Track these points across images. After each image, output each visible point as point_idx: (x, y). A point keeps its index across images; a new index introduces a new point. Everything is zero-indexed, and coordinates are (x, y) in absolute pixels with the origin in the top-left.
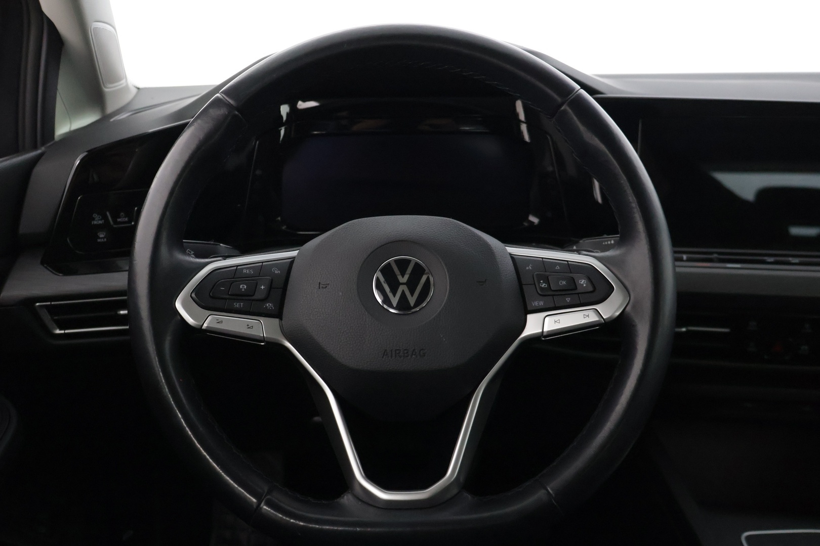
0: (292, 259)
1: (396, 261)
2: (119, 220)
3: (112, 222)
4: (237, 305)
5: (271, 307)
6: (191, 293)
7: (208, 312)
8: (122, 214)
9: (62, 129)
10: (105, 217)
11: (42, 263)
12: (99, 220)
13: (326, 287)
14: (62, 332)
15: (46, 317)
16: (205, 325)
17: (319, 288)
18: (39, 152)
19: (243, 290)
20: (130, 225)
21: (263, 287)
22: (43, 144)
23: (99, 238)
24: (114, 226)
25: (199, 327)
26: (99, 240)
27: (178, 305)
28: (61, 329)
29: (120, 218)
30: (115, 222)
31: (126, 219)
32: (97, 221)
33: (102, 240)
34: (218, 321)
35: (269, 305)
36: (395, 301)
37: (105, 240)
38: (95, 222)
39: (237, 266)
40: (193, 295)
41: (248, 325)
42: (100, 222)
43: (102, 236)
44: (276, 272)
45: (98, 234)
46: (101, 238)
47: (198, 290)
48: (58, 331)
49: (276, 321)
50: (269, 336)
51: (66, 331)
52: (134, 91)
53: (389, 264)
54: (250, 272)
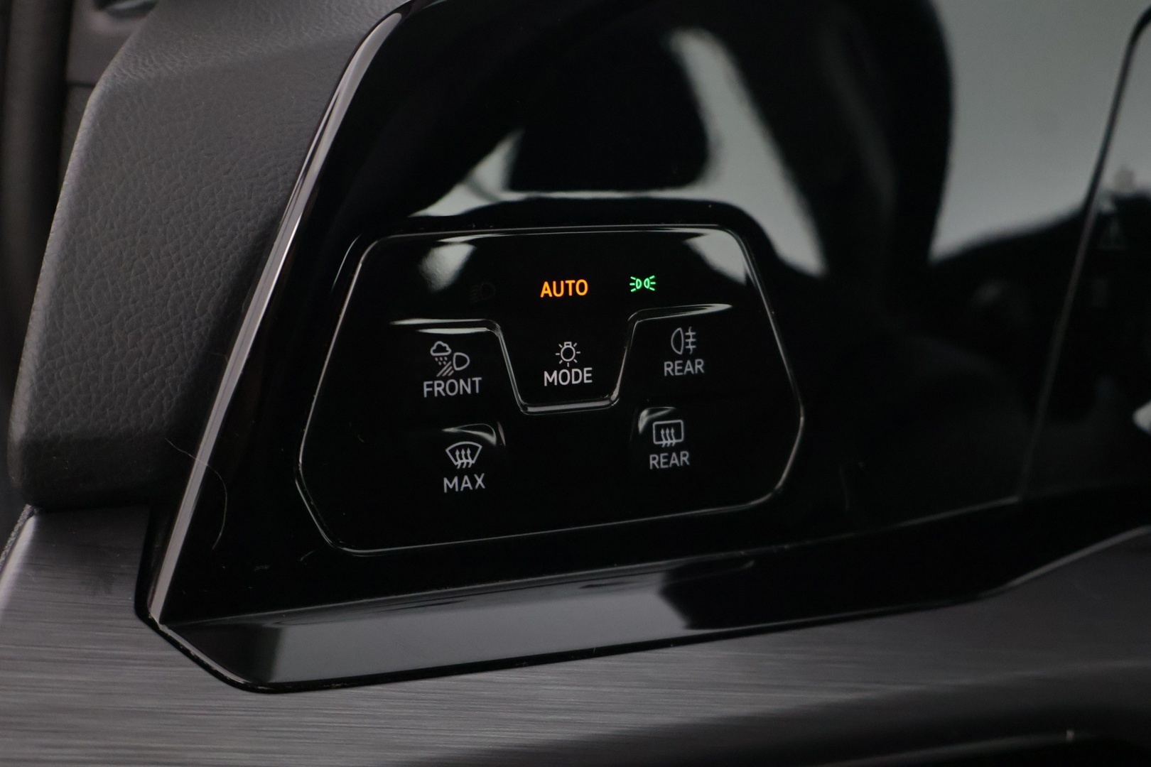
2: (550, 378)
3: (517, 389)
8: (568, 345)
12: (457, 376)
23: (452, 472)
29: (554, 366)
30: (534, 389)
33: (467, 483)
38: (439, 388)
42: (463, 386)
43: (464, 460)
46: (461, 473)
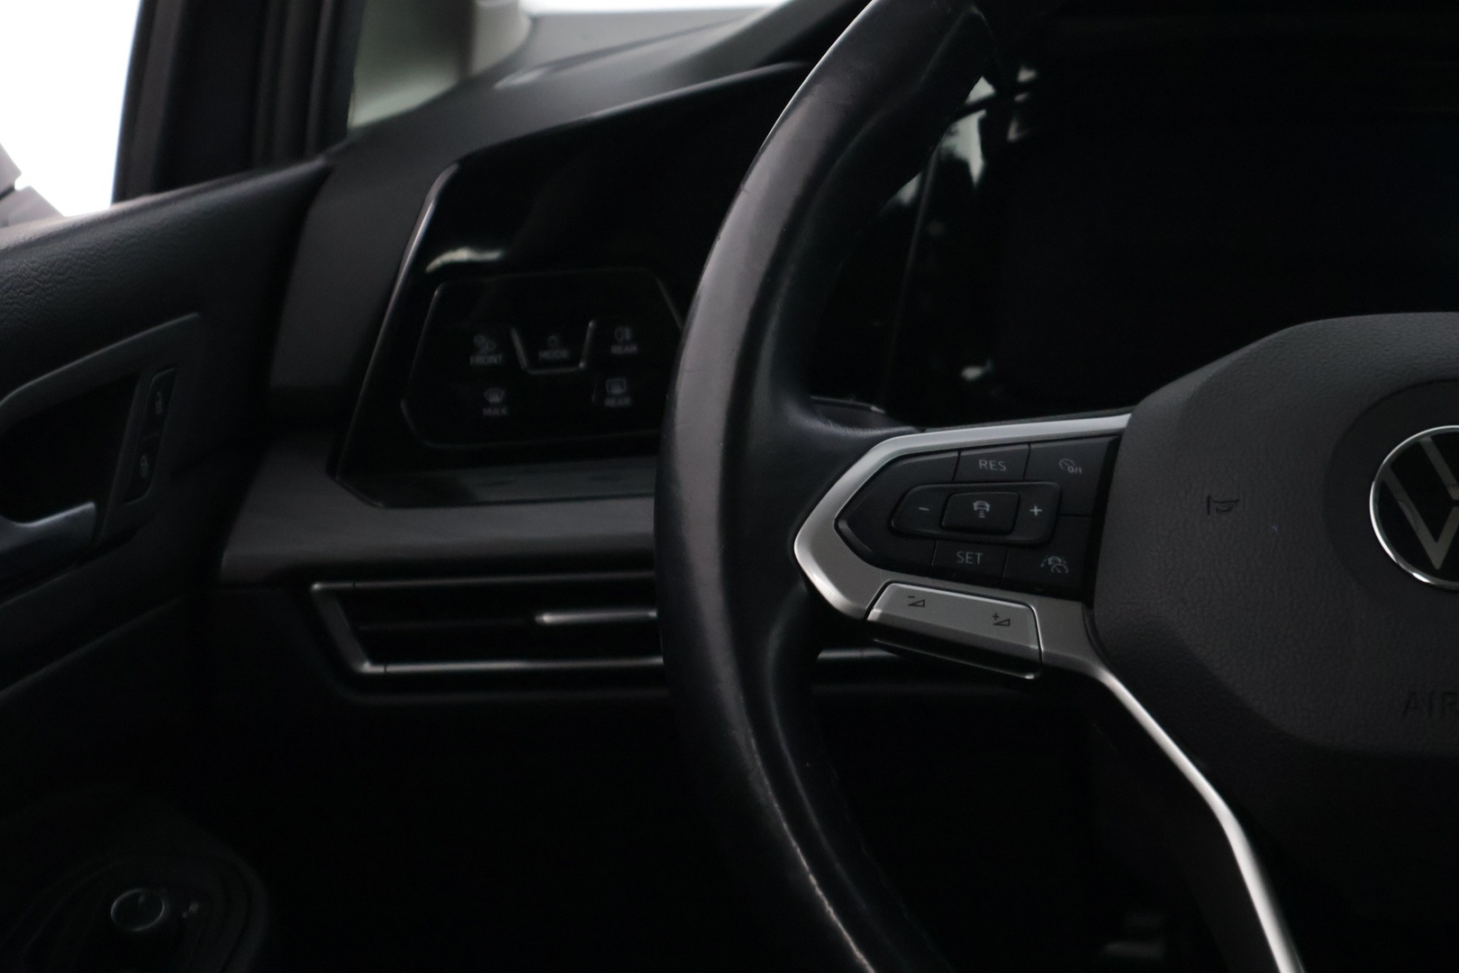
0: (1115, 437)
1: (1437, 438)
2: (545, 355)
3: (523, 360)
4: (965, 558)
5: (1061, 568)
6: (837, 520)
7: (883, 575)
8: (553, 337)
9: (368, 110)
10: (506, 347)
11: (331, 471)
12: (490, 353)
13: (1229, 510)
14: (380, 669)
15: (338, 623)
16: (875, 614)
17: (1209, 512)
18: (317, 163)
19: (982, 516)
20: (571, 370)
21: (1036, 510)
22: (323, 145)
23: (488, 405)
24: (534, 372)
25: (860, 616)
26: (488, 412)
27: (801, 554)
28: (375, 661)
29: (546, 348)
30: (534, 361)
31: (564, 354)
32: (485, 355)
33: (496, 411)
34: (912, 601)
35: (1054, 562)
36: (1437, 552)
37: (504, 411)
38: (479, 360)
39: (960, 450)
40: (843, 526)
41: (996, 617)
42: (494, 360)
43: (495, 399)
44: (1072, 470)
45: (485, 394)
46: (494, 406)
47: (857, 512)
48: (367, 668)
49: (1075, 608)
50: (1053, 651)
51: (393, 669)
52: (525, 25)
53: (1416, 446)
54: (998, 466)
